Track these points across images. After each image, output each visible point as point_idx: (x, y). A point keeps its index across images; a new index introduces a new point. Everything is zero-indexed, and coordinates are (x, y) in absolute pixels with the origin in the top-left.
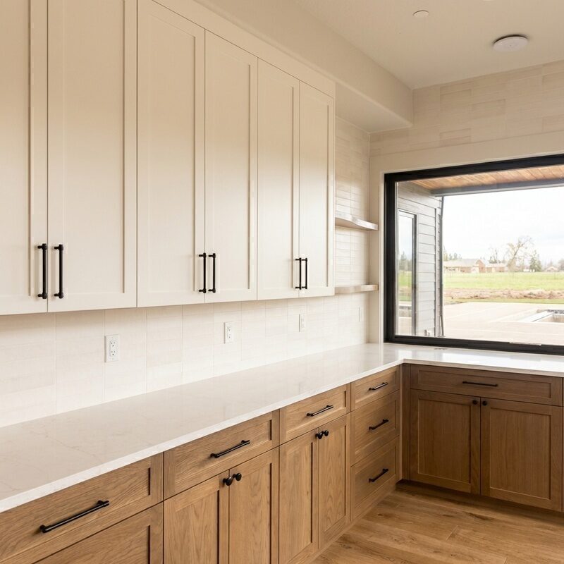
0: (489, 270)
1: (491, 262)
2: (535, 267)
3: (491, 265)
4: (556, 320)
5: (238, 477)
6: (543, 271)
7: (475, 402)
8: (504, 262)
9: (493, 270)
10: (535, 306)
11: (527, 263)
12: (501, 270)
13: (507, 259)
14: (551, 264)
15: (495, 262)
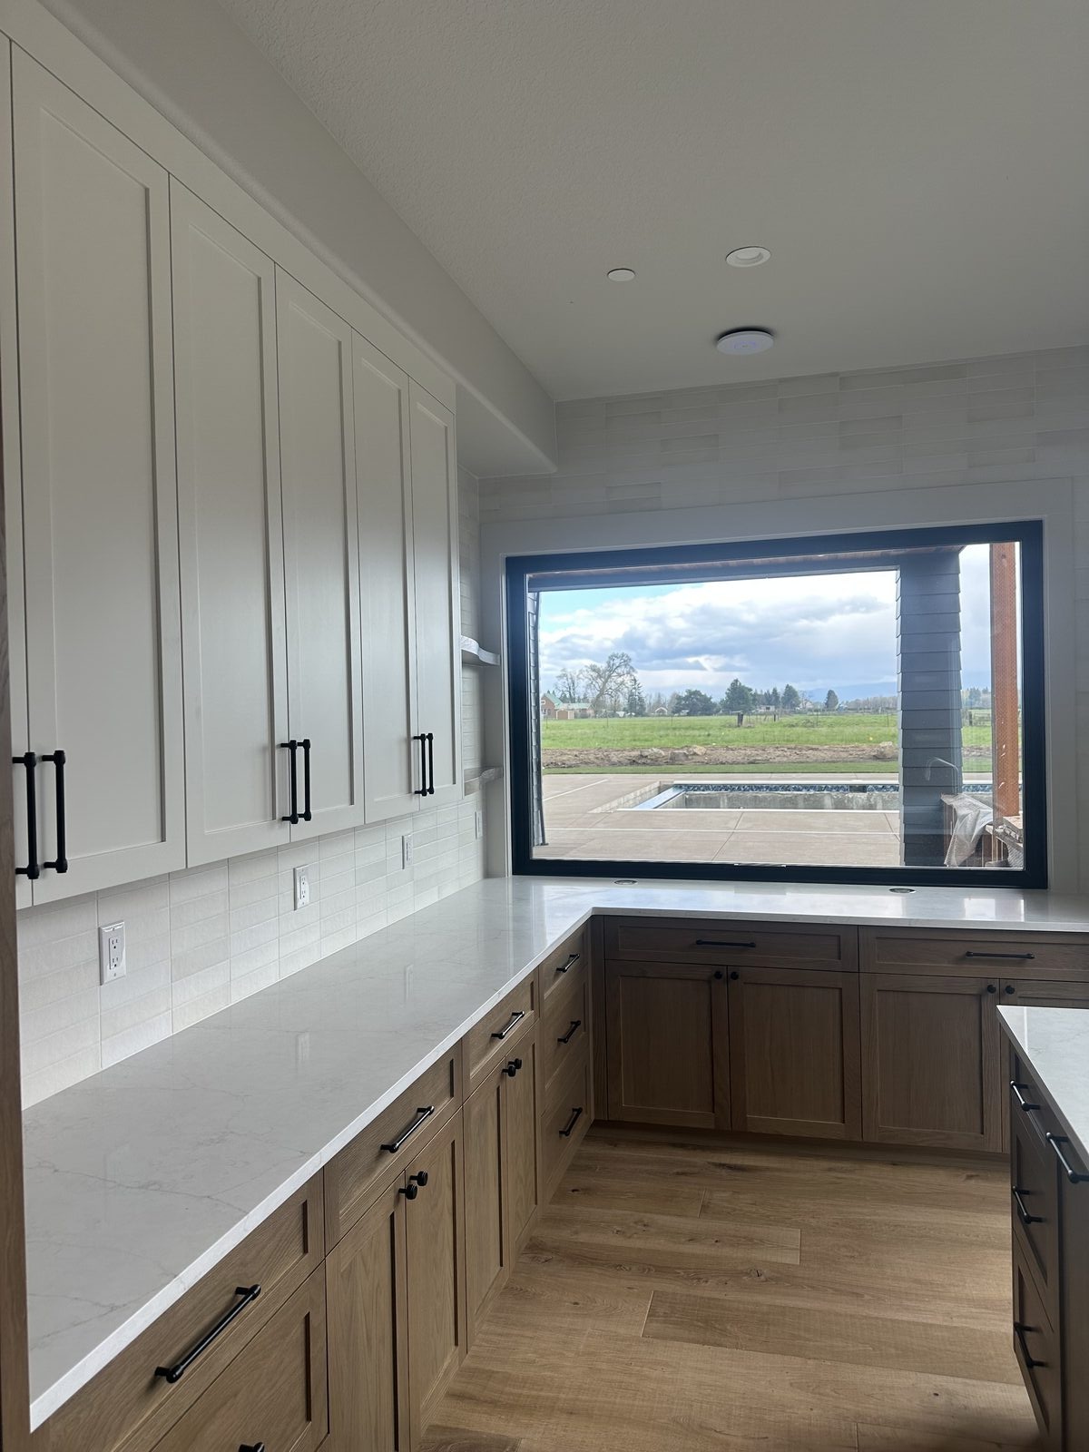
0: (563, 715)
1: (563, 700)
2: (636, 707)
3: (563, 707)
4: (688, 803)
5: (422, 1179)
6: (647, 715)
7: (718, 975)
8: (585, 699)
9: (571, 715)
10: (656, 779)
11: (623, 701)
12: (583, 715)
13: (592, 695)
14: (658, 703)
15: (573, 700)
